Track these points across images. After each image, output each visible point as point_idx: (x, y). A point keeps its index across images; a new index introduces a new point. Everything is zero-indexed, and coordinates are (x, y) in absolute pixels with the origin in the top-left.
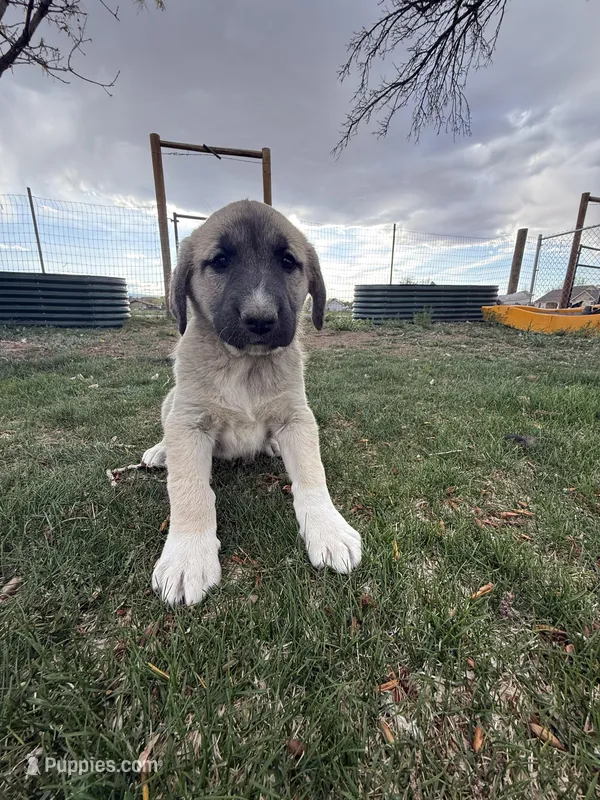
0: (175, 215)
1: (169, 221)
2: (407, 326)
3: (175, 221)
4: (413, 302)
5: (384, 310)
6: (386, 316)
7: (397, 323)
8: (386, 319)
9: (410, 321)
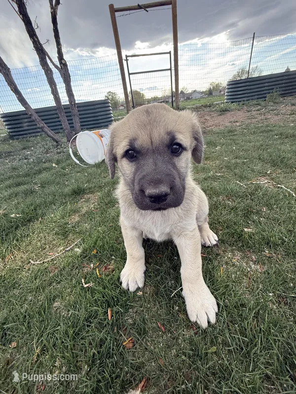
0: (127, 56)
1: (124, 61)
2: (263, 103)
3: (127, 60)
4: (265, 87)
5: (246, 95)
6: (247, 99)
7: (255, 102)
8: (247, 100)
9: (264, 99)
